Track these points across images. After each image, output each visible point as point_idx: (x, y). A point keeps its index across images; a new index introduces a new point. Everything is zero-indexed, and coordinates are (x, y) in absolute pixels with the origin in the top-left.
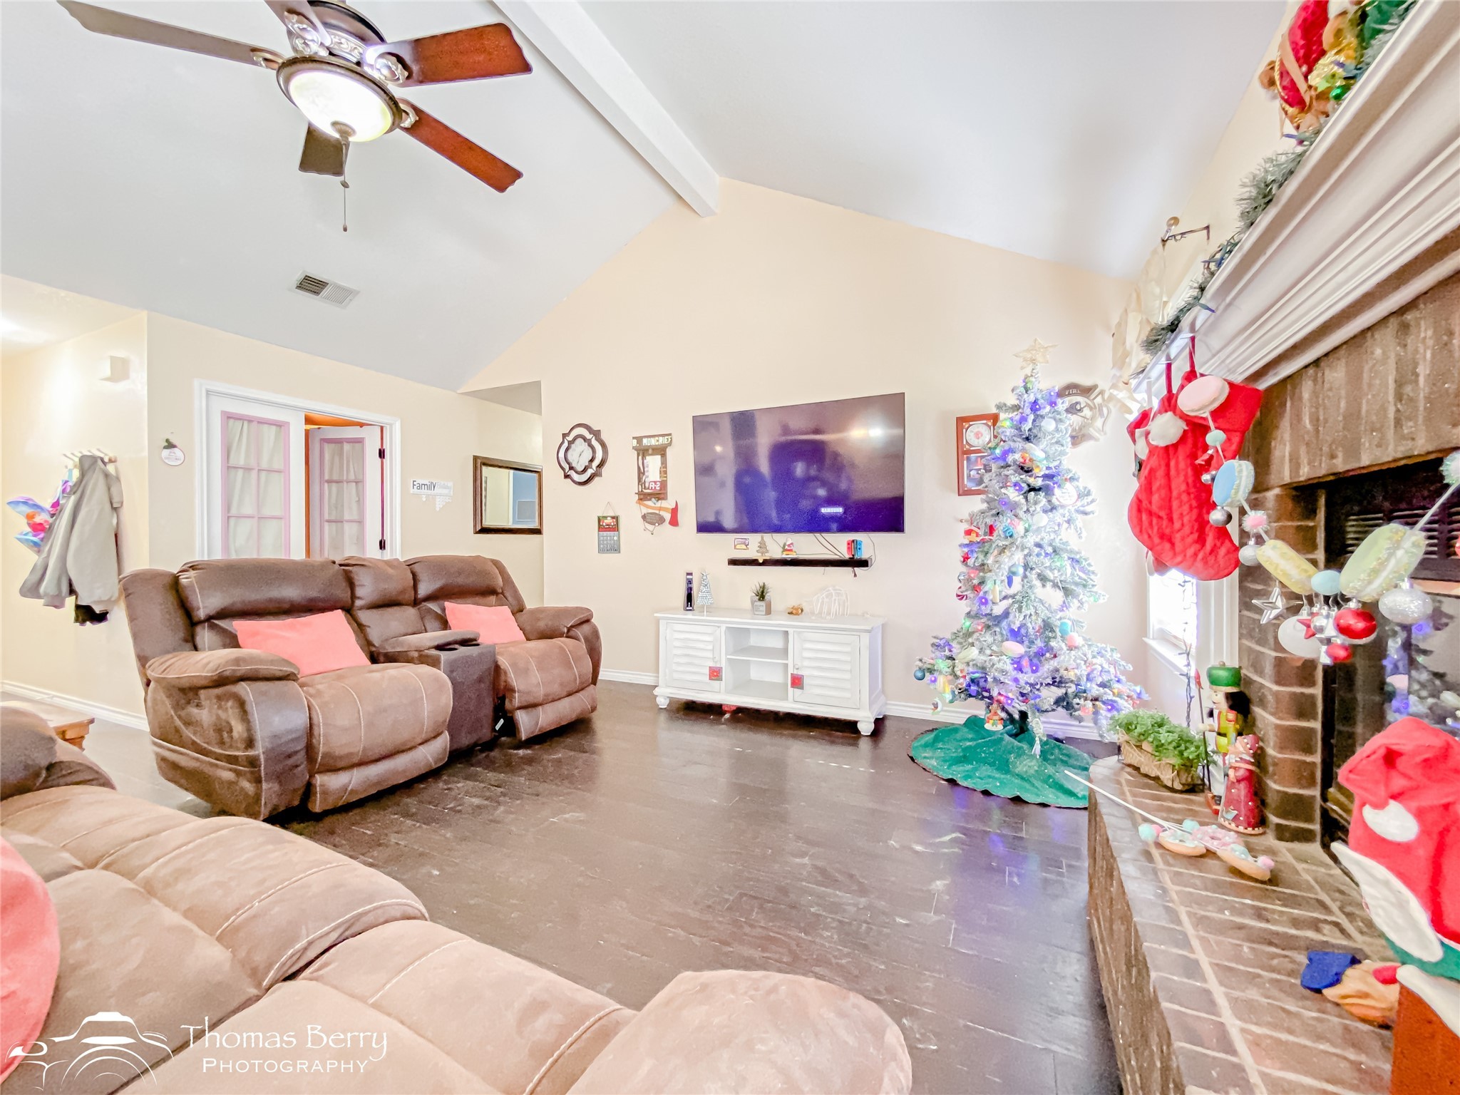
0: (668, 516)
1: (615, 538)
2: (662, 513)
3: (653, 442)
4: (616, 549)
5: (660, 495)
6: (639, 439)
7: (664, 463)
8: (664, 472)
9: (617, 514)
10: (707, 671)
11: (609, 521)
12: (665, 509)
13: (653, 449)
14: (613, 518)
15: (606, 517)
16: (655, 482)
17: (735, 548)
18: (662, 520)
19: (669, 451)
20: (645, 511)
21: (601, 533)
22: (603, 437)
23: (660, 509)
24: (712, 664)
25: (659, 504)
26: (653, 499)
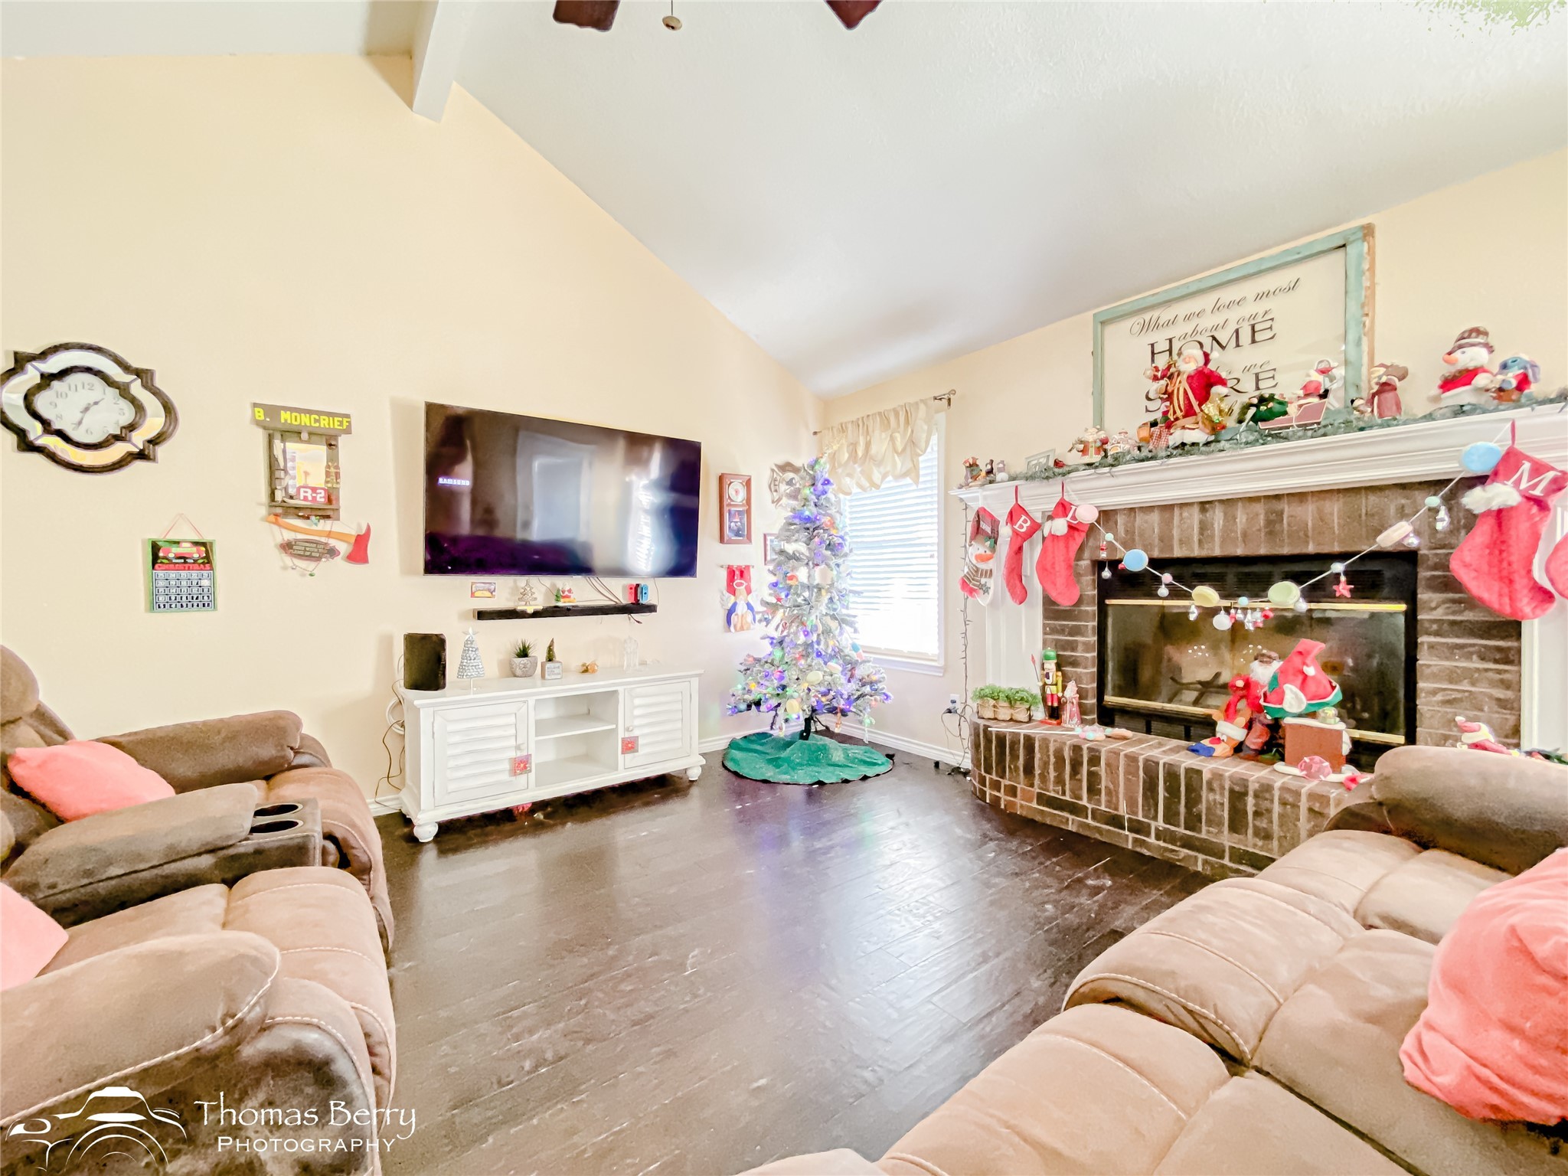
0: (344, 548)
1: (205, 583)
2: (333, 542)
3: (305, 420)
4: (204, 601)
5: (327, 511)
6: (272, 411)
7: (333, 459)
8: (333, 472)
9: (206, 538)
10: (507, 766)
11: (186, 549)
12: (341, 537)
13: (310, 434)
14: (196, 544)
15: (177, 543)
16: (314, 490)
17: (473, 595)
18: (332, 552)
19: (342, 441)
20: (289, 536)
21: (161, 573)
22: (158, 383)
23: (329, 534)
24: (513, 754)
25: (325, 525)
26: (313, 518)
